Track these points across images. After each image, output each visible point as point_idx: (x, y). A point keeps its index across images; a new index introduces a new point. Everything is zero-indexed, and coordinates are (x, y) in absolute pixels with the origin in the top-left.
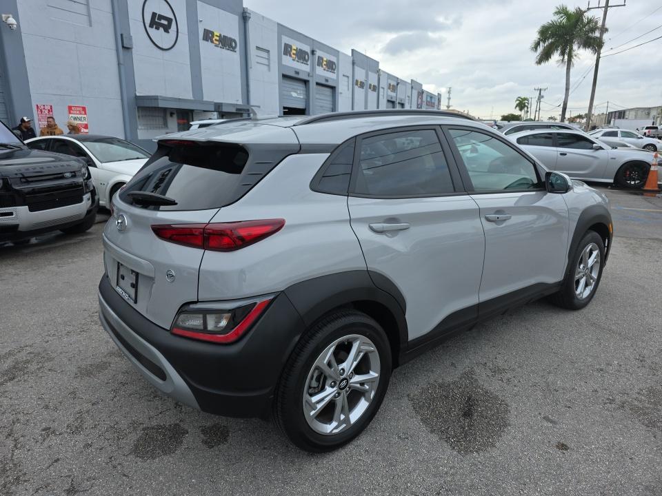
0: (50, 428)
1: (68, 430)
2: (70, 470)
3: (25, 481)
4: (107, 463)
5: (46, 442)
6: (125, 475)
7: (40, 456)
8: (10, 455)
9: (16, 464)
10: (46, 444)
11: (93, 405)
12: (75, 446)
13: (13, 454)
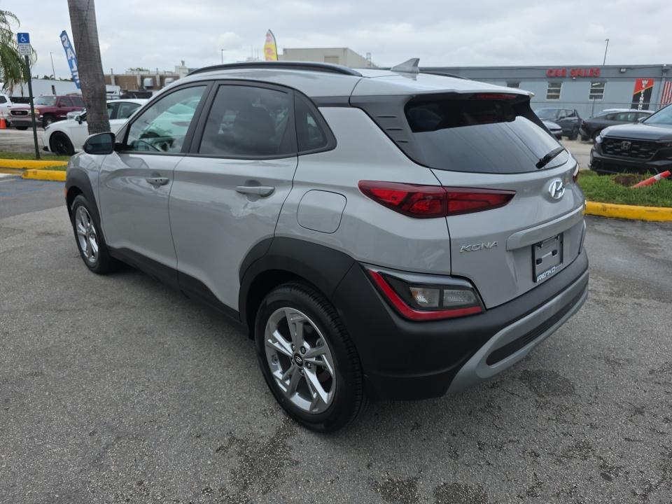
0: (602, 474)
1: (590, 454)
2: (626, 424)
3: (666, 448)
4: (597, 403)
5: (619, 464)
6: (597, 388)
7: (638, 457)
8: (663, 485)
9: (664, 470)
10: (622, 463)
11: (538, 456)
12: (602, 436)
13: (659, 483)
